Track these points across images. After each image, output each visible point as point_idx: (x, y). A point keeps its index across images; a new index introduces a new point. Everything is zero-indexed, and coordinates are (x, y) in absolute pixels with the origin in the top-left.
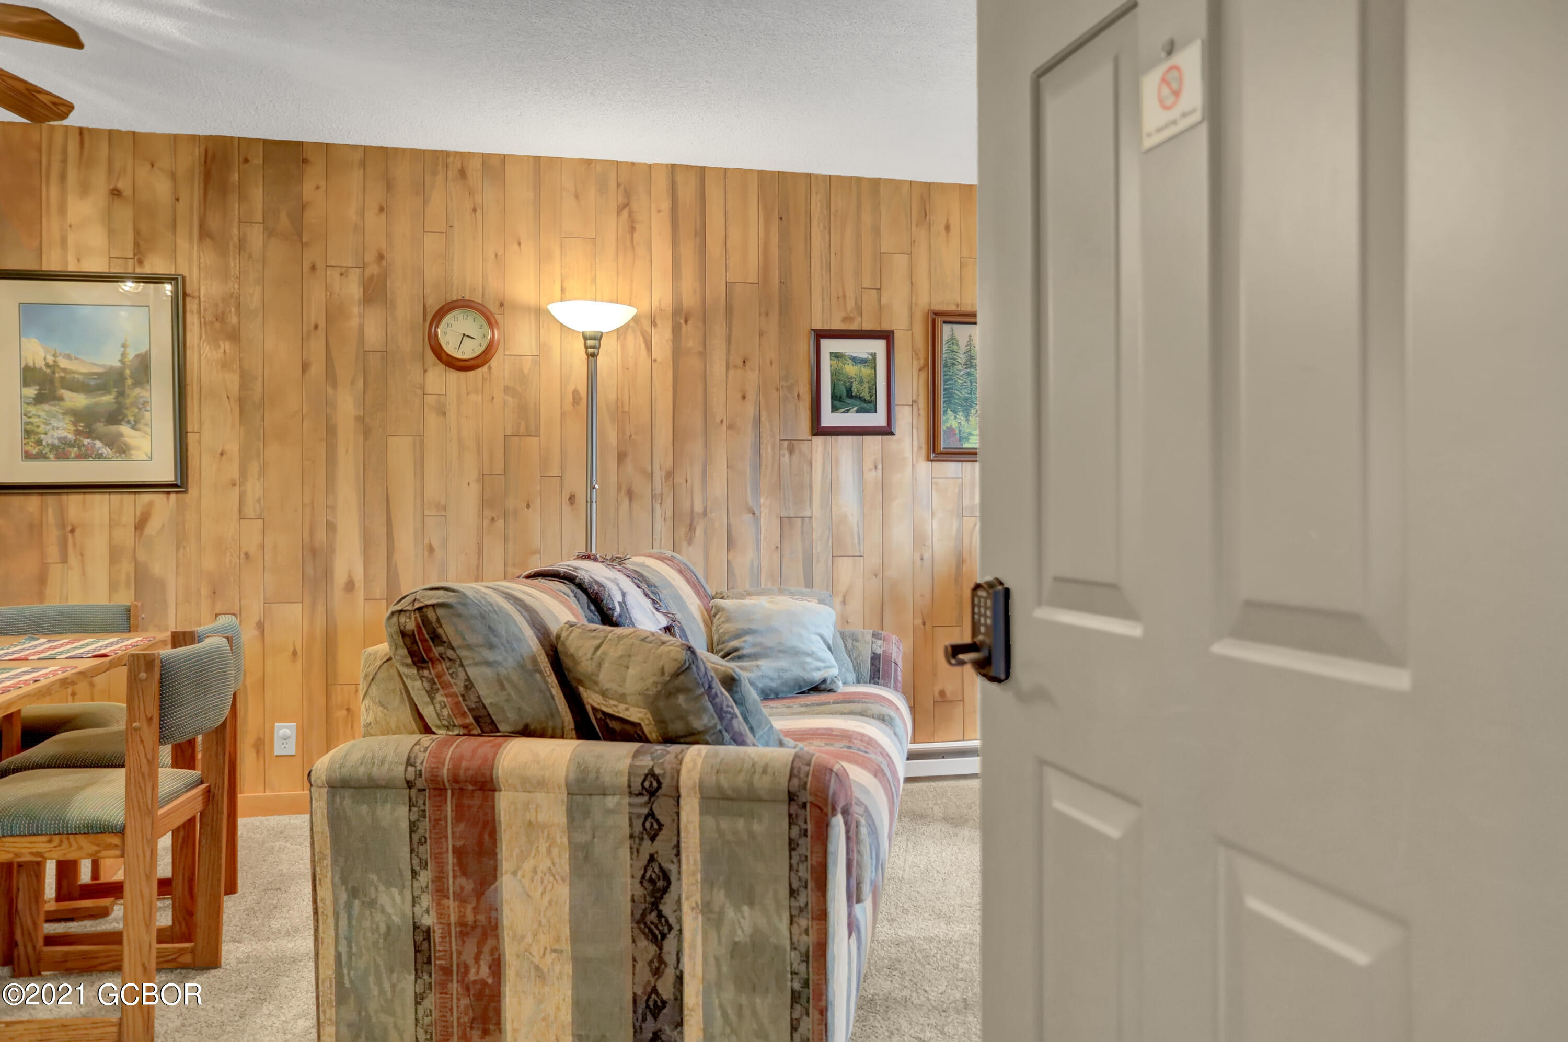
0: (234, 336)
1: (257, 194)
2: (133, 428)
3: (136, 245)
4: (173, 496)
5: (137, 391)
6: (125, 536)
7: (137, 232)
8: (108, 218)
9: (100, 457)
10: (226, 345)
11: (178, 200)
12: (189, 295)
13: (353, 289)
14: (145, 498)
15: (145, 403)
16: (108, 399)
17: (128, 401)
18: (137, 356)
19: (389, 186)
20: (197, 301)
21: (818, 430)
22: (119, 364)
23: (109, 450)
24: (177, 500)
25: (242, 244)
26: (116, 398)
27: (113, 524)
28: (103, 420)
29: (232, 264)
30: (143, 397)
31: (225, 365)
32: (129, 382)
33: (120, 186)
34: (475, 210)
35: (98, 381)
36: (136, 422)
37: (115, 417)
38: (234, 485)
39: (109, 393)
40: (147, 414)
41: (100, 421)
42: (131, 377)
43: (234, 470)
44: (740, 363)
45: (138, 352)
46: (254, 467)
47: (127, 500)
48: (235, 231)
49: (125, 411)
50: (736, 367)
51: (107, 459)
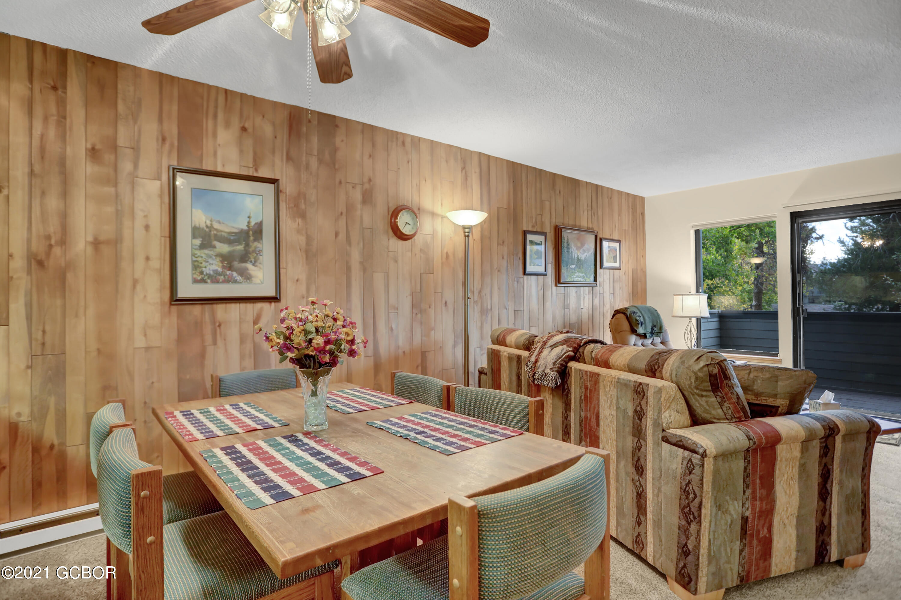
0: (303, 215)
1: (315, 140)
2: (254, 265)
3: (255, 160)
4: (273, 304)
5: (256, 244)
6: (249, 328)
7: (255, 153)
8: (240, 143)
9: (235, 282)
10: (299, 220)
11: (276, 137)
12: (281, 191)
13: (357, 196)
14: (259, 305)
15: (260, 251)
16: (240, 248)
17: (251, 250)
18: (256, 224)
19: (374, 145)
20: (285, 195)
21: (525, 273)
22: (246, 228)
23: (240, 278)
24: (275, 306)
25: (307, 167)
26: (245, 247)
27: (241, 321)
28: (237, 260)
29: (302, 176)
30: (258, 247)
31: (299, 231)
32: (252, 238)
33: (246, 125)
34: (408, 162)
35: (235, 237)
36: (255, 262)
37: (244, 258)
38: (303, 298)
39: (240, 244)
40: (261, 257)
41: (236, 261)
42: (253, 236)
43: (303, 289)
44: (502, 243)
45: (256, 222)
46: (313, 288)
47: (249, 306)
48: (304, 158)
49: (249, 255)
50: (500, 244)
51: (239, 283)
